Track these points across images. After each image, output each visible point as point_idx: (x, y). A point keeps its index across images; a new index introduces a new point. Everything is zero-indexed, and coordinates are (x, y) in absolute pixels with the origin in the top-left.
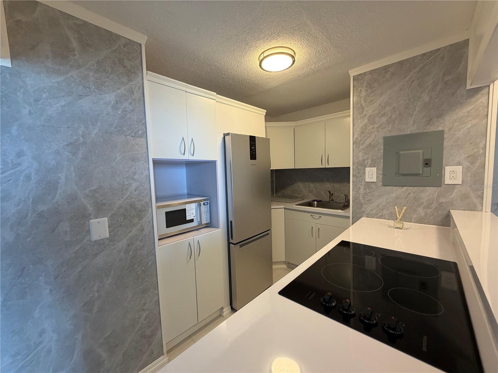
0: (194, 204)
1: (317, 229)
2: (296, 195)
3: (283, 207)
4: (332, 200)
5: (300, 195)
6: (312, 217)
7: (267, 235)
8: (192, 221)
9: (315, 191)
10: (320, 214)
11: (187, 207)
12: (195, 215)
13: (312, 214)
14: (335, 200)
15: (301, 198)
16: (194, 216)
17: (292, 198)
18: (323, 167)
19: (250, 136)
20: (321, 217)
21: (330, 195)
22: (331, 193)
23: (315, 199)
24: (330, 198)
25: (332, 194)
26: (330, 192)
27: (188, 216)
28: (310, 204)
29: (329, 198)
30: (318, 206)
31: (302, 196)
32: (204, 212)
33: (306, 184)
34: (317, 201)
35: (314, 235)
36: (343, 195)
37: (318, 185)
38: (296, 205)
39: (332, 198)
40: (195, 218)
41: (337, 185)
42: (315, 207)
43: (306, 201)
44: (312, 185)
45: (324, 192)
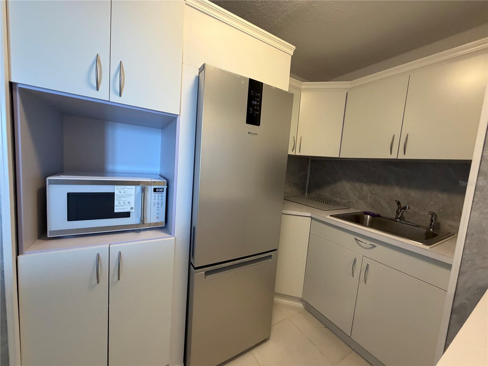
0: (134, 187)
1: (364, 266)
2: (338, 199)
3: (309, 215)
4: (402, 218)
5: (344, 201)
6: (358, 243)
7: (269, 259)
8: (127, 215)
9: (371, 197)
10: (374, 242)
11: (117, 190)
12: (133, 206)
13: (357, 238)
14: (406, 219)
15: (344, 205)
16: (132, 208)
17: (329, 204)
18: (394, 156)
19: (250, 79)
20: (374, 246)
21: (399, 208)
22: (402, 206)
23: (368, 210)
24: (398, 213)
25: (405, 208)
26: (399, 203)
27: (117, 206)
28: (357, 219)
29: (395, 213)
30: (371, 226)
31: (346, 203)
32: (154, 203)
33: (357, 185)
34: (372, 215)
35: (356, 274)
36: (427, 214)
37: (377, 189)
38: (331, 216)
39: (402, 214)
40: (133, 210)
41: (414, 194)
42: (365, 226)
43: (352, 211)
44: (366, 188)
45: (387, 203)
